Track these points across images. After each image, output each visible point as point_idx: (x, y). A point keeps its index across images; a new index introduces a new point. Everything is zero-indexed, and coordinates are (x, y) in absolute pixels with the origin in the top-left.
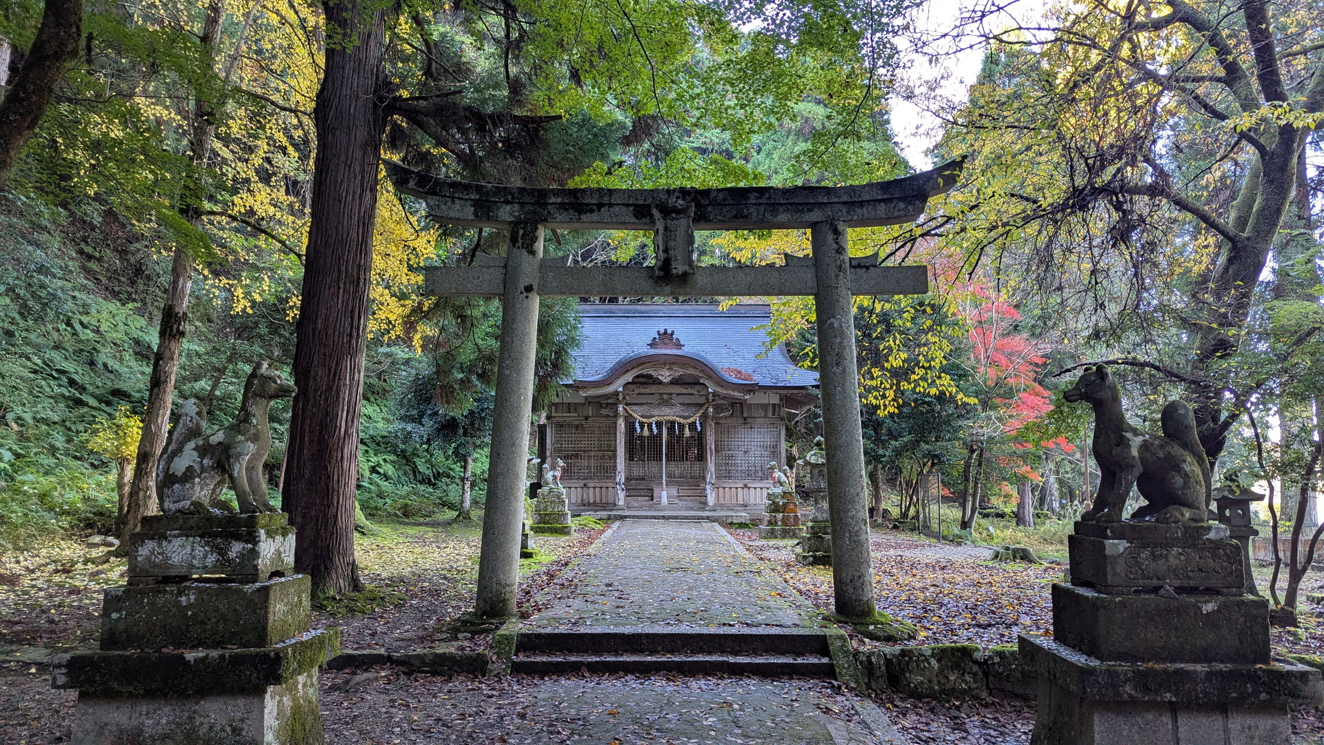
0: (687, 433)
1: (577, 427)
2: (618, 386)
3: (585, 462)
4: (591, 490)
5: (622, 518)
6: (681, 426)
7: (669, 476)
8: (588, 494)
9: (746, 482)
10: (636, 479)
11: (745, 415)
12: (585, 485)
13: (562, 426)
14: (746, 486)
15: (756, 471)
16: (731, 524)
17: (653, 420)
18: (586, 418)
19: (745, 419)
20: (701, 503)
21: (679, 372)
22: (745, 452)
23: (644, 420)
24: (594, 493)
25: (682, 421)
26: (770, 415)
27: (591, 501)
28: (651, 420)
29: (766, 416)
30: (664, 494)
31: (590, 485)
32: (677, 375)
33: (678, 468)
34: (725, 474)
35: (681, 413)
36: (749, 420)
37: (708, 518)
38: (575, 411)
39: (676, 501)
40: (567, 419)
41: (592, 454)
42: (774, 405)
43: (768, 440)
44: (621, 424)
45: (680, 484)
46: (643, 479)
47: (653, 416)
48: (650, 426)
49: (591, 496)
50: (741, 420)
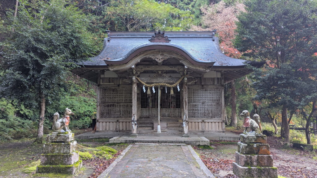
0: (172, 92)
1: (113, 90)
2: (132, 65)
3: (118, 109)
4: (121, 123)
5: (133, 142)
6: (169, 89)
7: (162, 116)
8: (119, 126)
9: (203, 119)
10: (145, 118)
11: (203, 84)
12: (118, 121)
13: (105, 90)
14: (203, 121)
15: (209, 113)
16: (199, 146)
17: (153, 85)
18: (119, 86)
19: (203, 86)
20: (179, 131)
21: (167, 56)
22: (203, 103)
23: (148, 85)
24: (123, 125)
25: (169, 86)
26: (216, 83)
27: (121, 129)
28: (151, 85)
29: (214, 84)
30: (159, 127)
31: (120, 121)
32: (166, 58)
33: (166, 112)
34: (192, 115)
35: (169, 82)
36: (205, 86)
37: (185, 142)
38: (113, 82)
39: (166, 130)
40: (108, 86)
41: (122, 104)
42: (218, 78)
43: (215, 97)
44: (135, 87)
45: (168, 120)
46: (149, 117)
47: (153, 83)
48: (151, 88)
49: (121, 126)
50: (200, 86)
